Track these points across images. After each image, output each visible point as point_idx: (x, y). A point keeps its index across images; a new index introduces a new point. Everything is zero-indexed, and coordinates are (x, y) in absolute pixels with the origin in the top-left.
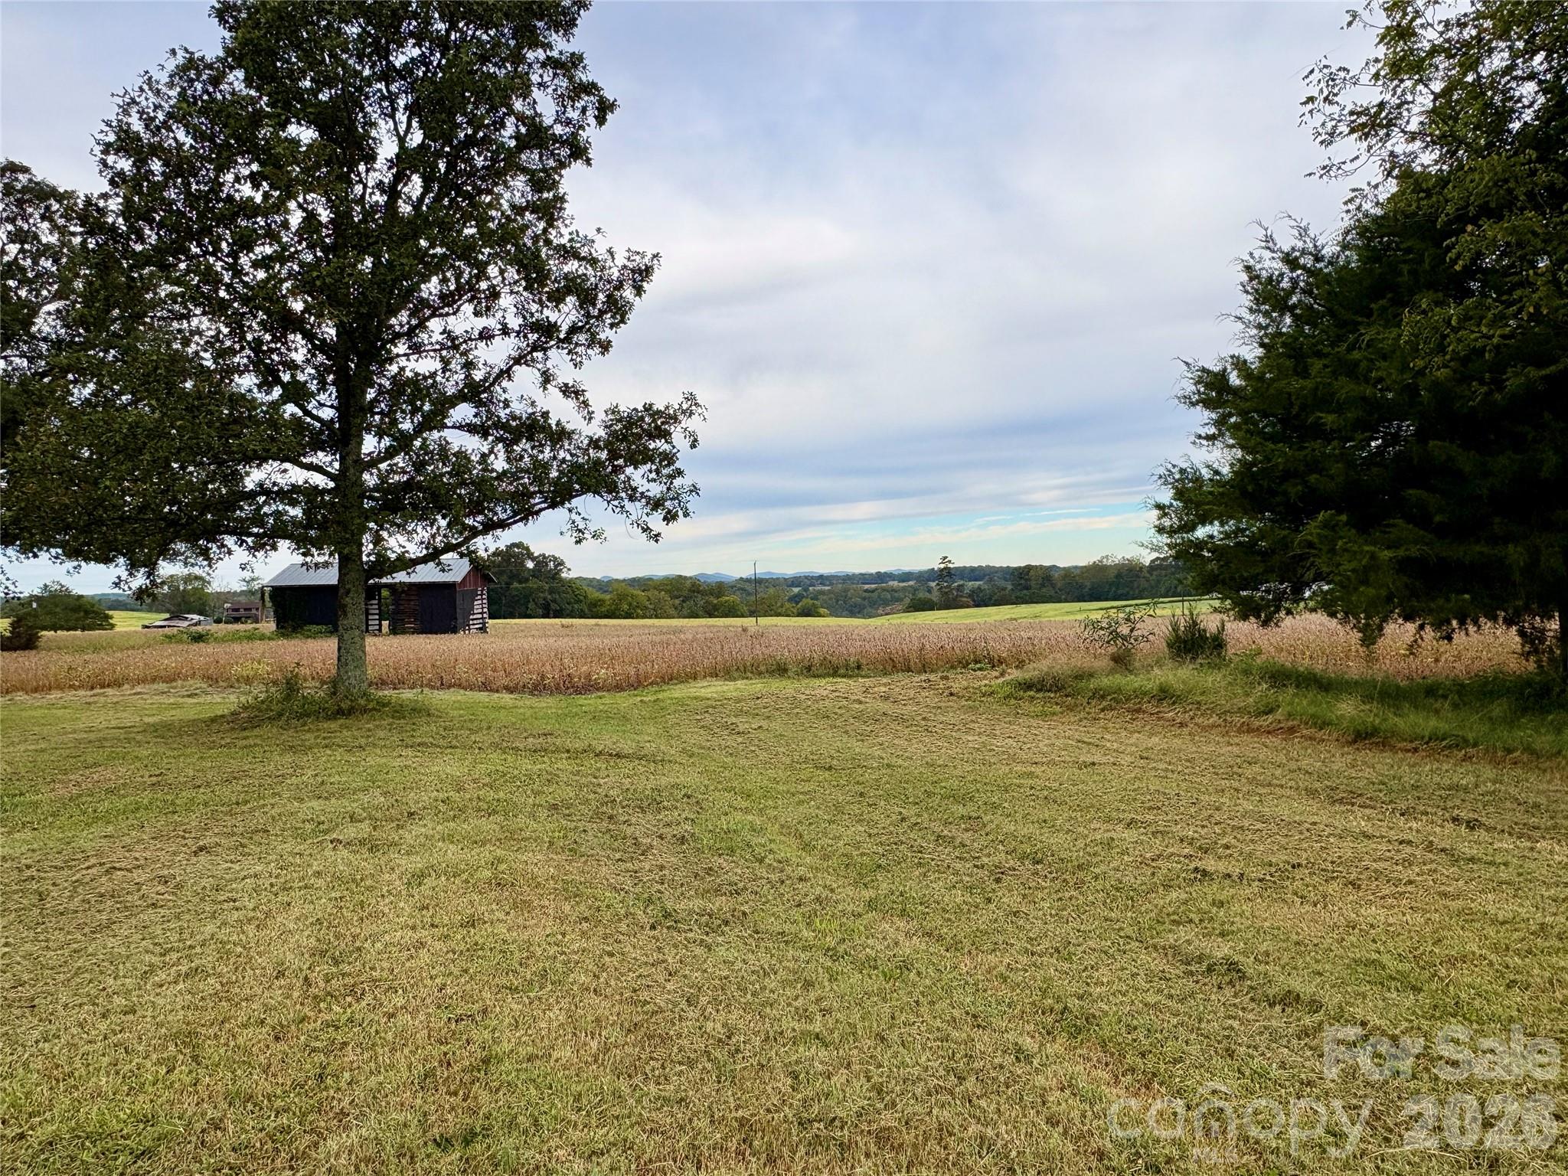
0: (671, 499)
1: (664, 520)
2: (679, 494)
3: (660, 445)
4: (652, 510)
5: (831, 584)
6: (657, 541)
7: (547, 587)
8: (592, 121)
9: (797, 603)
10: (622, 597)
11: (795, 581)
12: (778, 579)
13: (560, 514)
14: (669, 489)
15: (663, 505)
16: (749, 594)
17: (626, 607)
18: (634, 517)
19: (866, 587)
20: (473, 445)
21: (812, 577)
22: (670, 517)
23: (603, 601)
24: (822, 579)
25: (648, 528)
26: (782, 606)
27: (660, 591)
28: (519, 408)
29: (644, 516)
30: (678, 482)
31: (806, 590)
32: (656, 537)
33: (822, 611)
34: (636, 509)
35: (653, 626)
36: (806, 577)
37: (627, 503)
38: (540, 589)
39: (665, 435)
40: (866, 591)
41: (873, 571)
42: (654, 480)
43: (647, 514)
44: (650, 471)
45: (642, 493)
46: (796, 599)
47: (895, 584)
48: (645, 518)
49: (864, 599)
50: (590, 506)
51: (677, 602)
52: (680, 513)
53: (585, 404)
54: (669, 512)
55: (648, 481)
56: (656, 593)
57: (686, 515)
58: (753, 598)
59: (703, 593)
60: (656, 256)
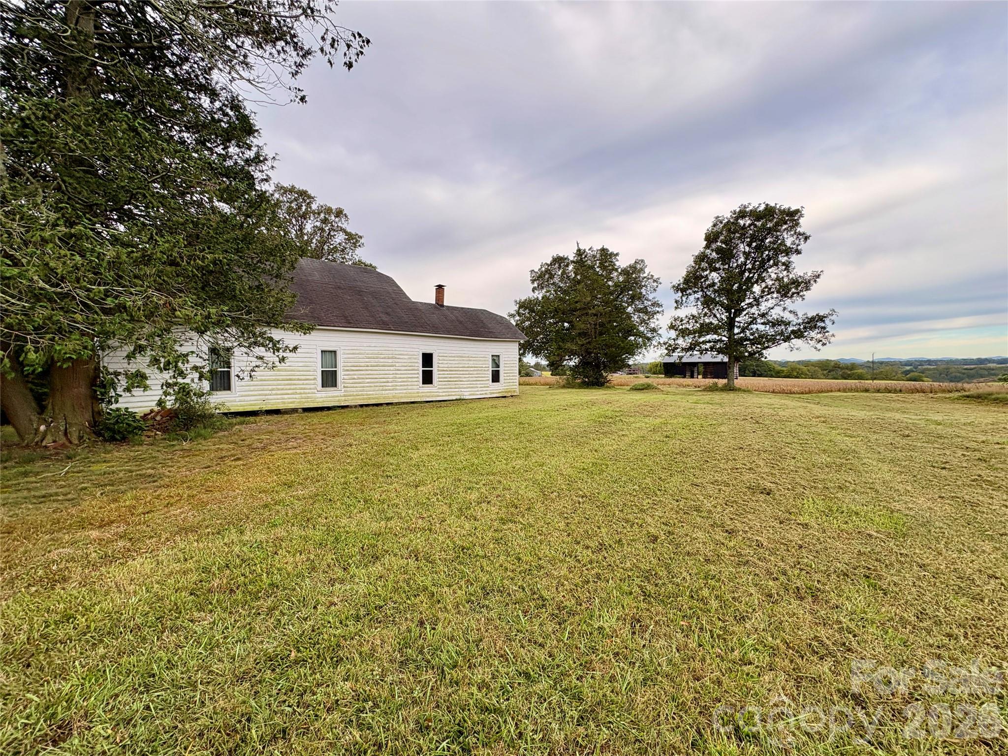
0: (825, 339)
2: (827, 337)
3: (822, 325)
4: (818, 343)
7: (755, 364)
8: (802, 243)
9: (907, 375)
10: (793, 369)
11: (908, 363)
13: (786, 345)
14: (824, 336)
15: (822, 341)
16: (873, 369)
17: (795, 374)
19: (967, 367)
20: (762, 328)
21: (922, 361)
22: (824, 344)
23: (783, 371)
24: (929, 362)
25: (814, 347)
26: (895, 376)
27: (815, 367)
28: (775, 317)
29: (815, 344)
30: (827, 334)
32: (819, 350)
33: (925, 379)
34: (812, 343)
36: (916, 361)
37: (809, 341)
38: (751, 365)
39: (824, 321)
40: (966, 369)
41: (975, 357)
46: (906, 373)
47: (992, 365)
50: (796, 342)
53: (797, 315)
56: (813, 367)
57: (830, 343)
58: (875, 371)
59: (842, 368)
60: (822, 271)
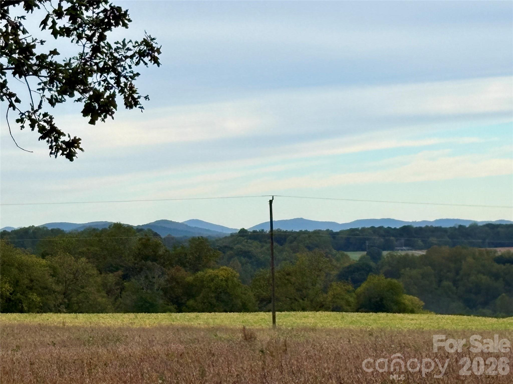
0: (102, 71)
1: (85, 113)
2: (116, 61)
4: (62, 92)
5: (427, 246)
6: (70, 156)
9: (357, 283)
12: (317, 233)
14: (96, 50)
15: (84, 82)
16: (260, 264)
18: (24, 107)
19: (501, 251)
25: (54, 129)
26: (325, 290)
29: (46, 104)
31: (376, 257)
35: (64, 328)
40: (501, 260)
42: (66, 32)
43: (53, 102)
44: (59, 13)
45: (42, 58)
48: (46, 107)
49: (496, 276)
51: (112, 278)
52: (120, 99)
54: (97, 96)
55: (55, 33)
56: (70, 259)
58: (266, 272)
